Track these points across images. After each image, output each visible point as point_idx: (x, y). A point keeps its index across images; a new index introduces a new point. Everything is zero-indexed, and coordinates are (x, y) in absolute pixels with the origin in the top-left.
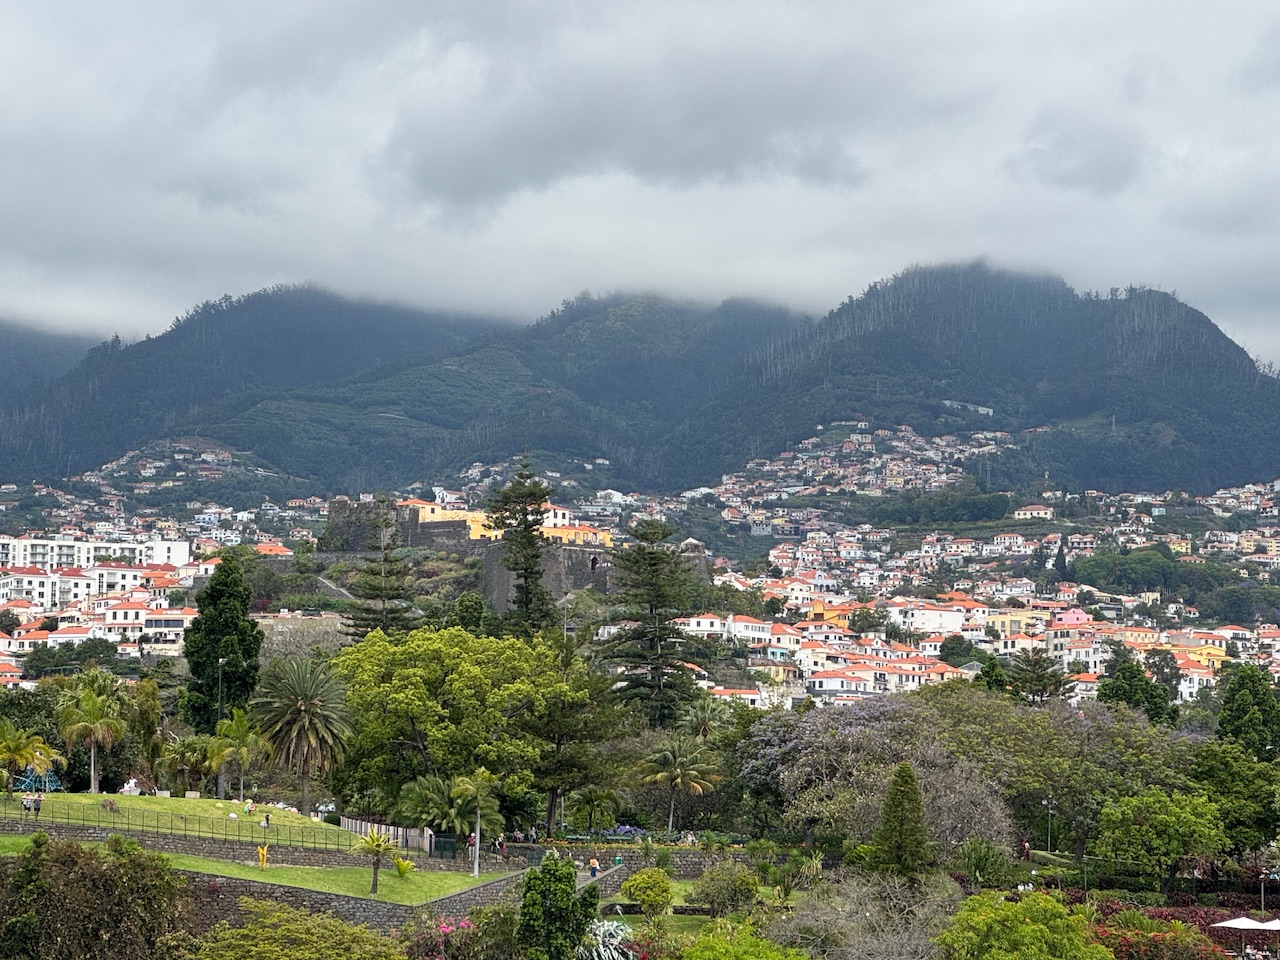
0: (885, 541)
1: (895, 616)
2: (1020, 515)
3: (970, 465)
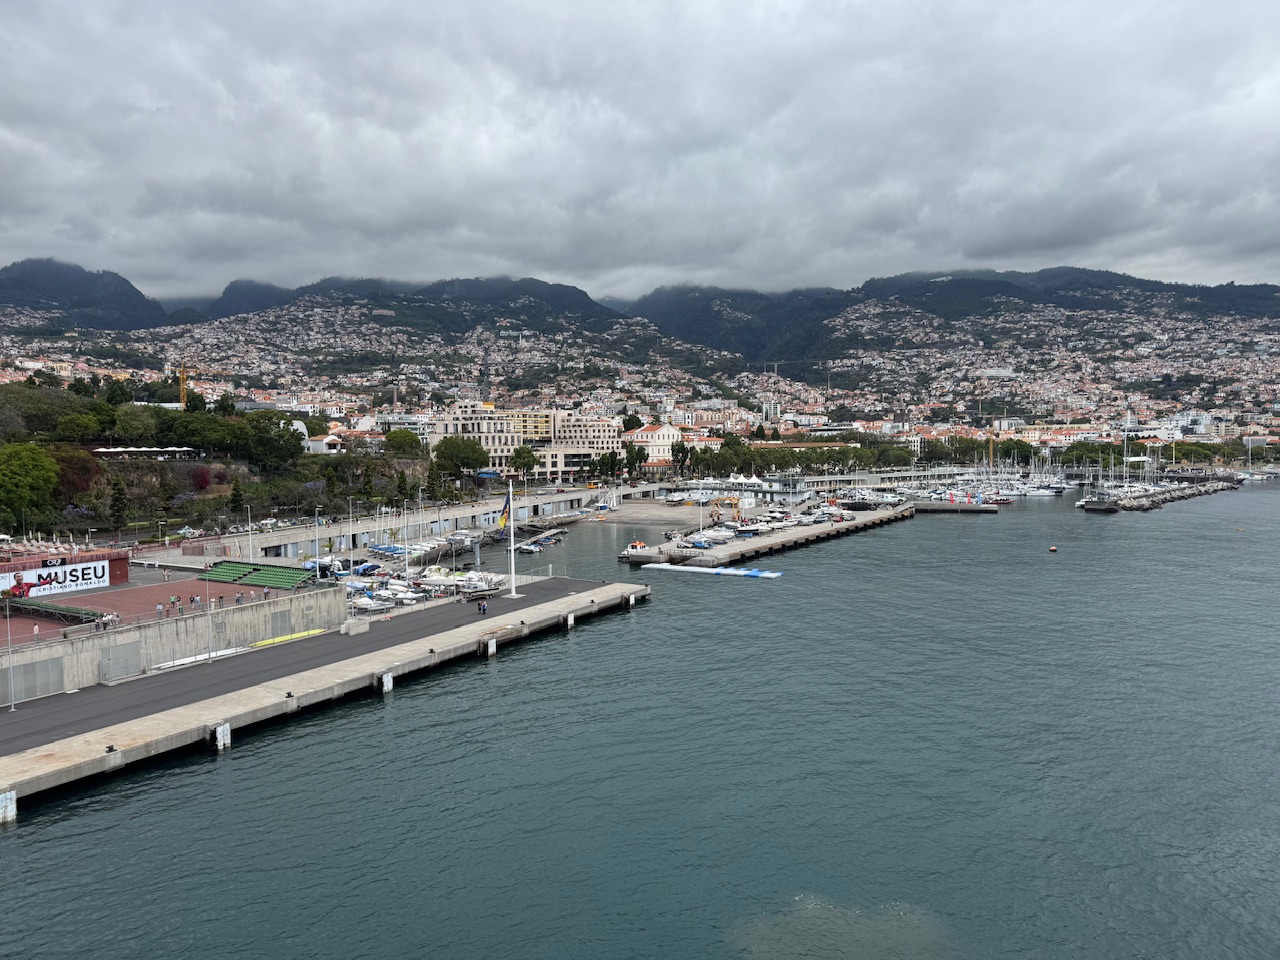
0: (20, 341)
1: (17, 363)
2: (67, 335)
3: (51, 319)
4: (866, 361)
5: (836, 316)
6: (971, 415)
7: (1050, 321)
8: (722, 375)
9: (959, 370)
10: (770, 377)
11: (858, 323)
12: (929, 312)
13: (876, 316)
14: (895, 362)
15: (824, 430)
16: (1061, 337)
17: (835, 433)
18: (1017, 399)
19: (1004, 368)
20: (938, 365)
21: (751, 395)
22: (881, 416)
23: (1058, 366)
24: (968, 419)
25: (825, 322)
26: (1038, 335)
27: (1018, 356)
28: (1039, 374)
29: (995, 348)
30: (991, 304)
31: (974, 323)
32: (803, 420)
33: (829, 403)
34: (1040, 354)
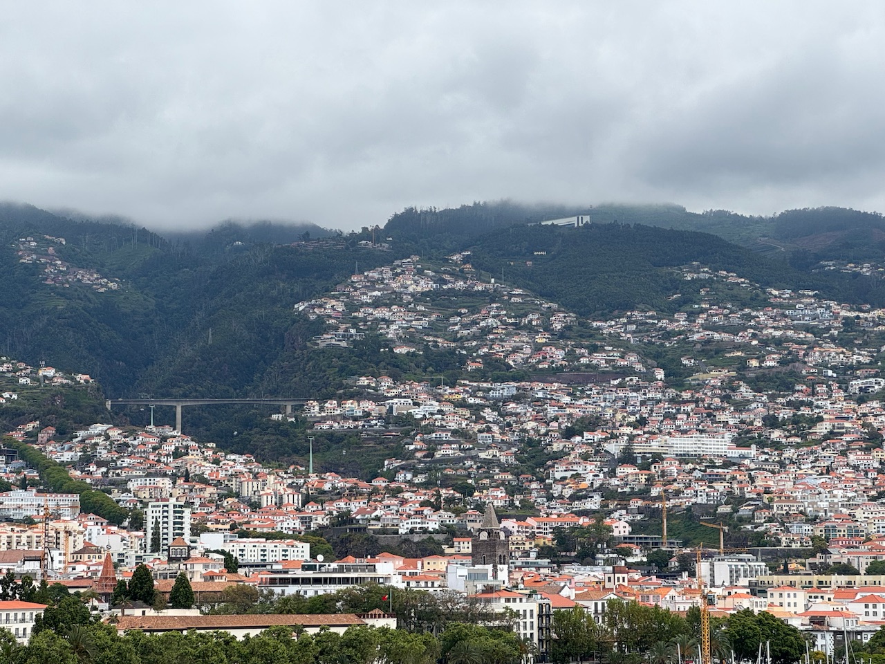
4: (400, 406)
5: (326, 292)
6: (644, 545)
7: (808, 329)
8: (39, 430)
9: (613, 437)
10: (164, 439)
11: (379, 313)
12: (542, 295)
13: (419, 298)
14: (467, 413)
15: (306, 581)
16: (834, 368)
17: (333, 589)
18: (745, 510)
19: (713, 434)
20: (566, 424)
21: (113, 483)
22: (439, 544)
23: (832, 435)
24: (638, 556)
25: (301, 307)
26: (782, 362)
27: (741, 406)
28: (790, 453)
29: (690, 388)
30: (677, 284)
31: (642, 328)
32: (249, 550)
33: (311, 508)
34: (790, 404)
